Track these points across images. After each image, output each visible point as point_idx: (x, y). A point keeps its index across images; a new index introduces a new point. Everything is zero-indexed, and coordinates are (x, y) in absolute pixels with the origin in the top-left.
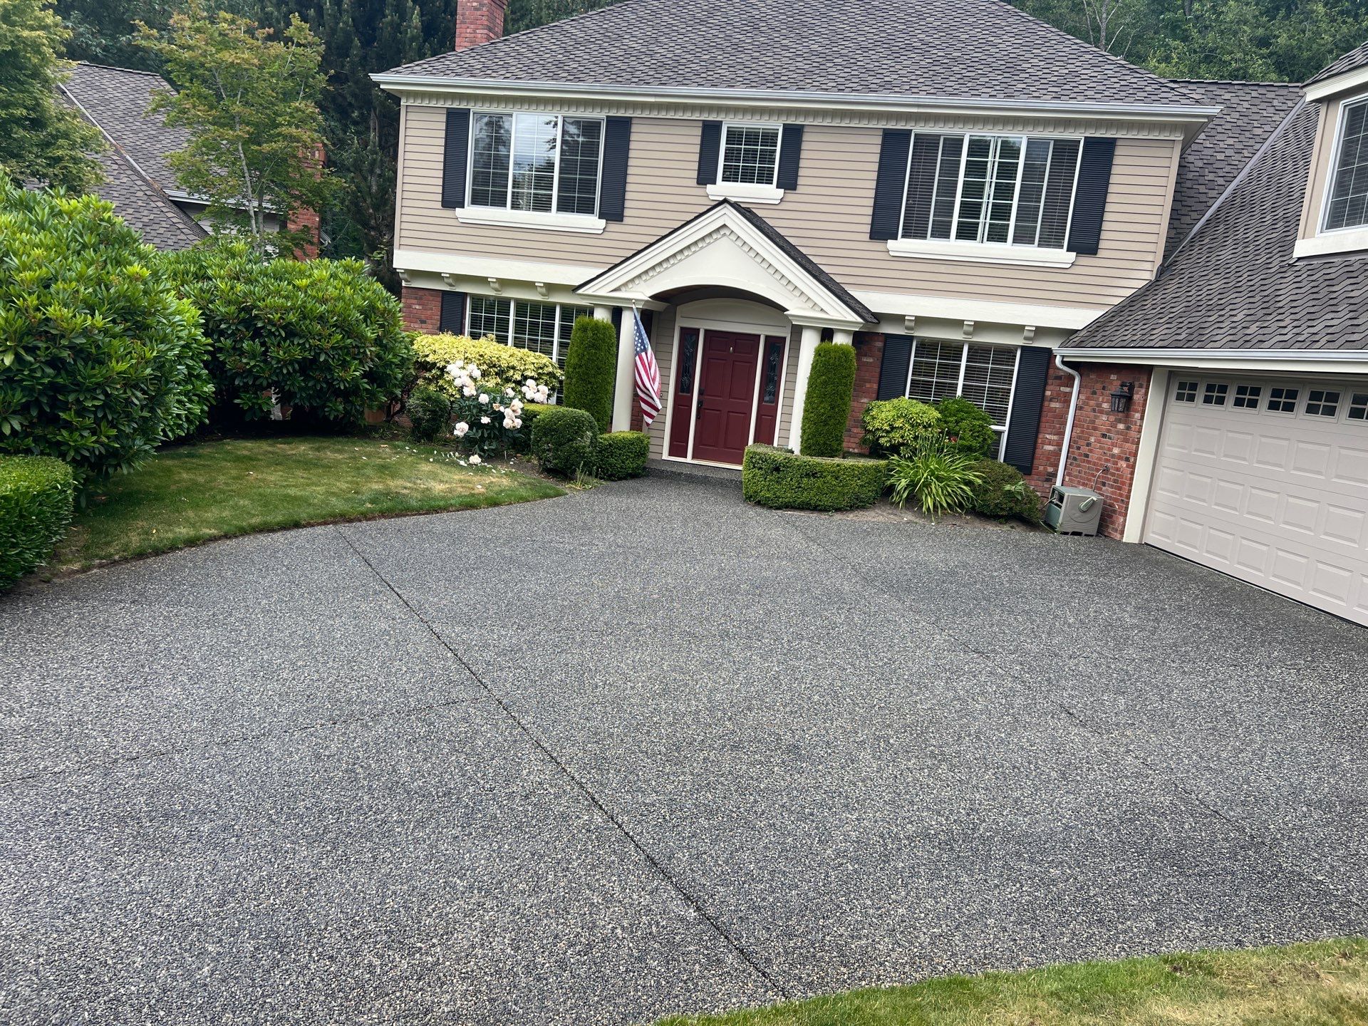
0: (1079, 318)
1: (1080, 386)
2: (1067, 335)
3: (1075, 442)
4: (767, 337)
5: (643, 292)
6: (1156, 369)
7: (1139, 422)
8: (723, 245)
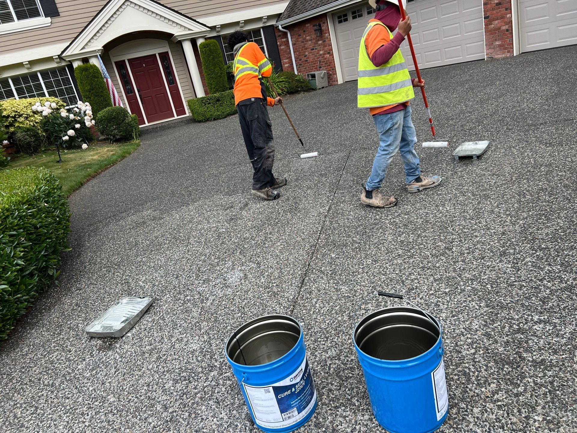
0: (281, 8)
1: (291, 35)
2: (278, 16)
3: (297, 58)
4: (159, 54)
5: (98, 45)
6: (328, 14)
7: (329, 37)
8: (129, 10)
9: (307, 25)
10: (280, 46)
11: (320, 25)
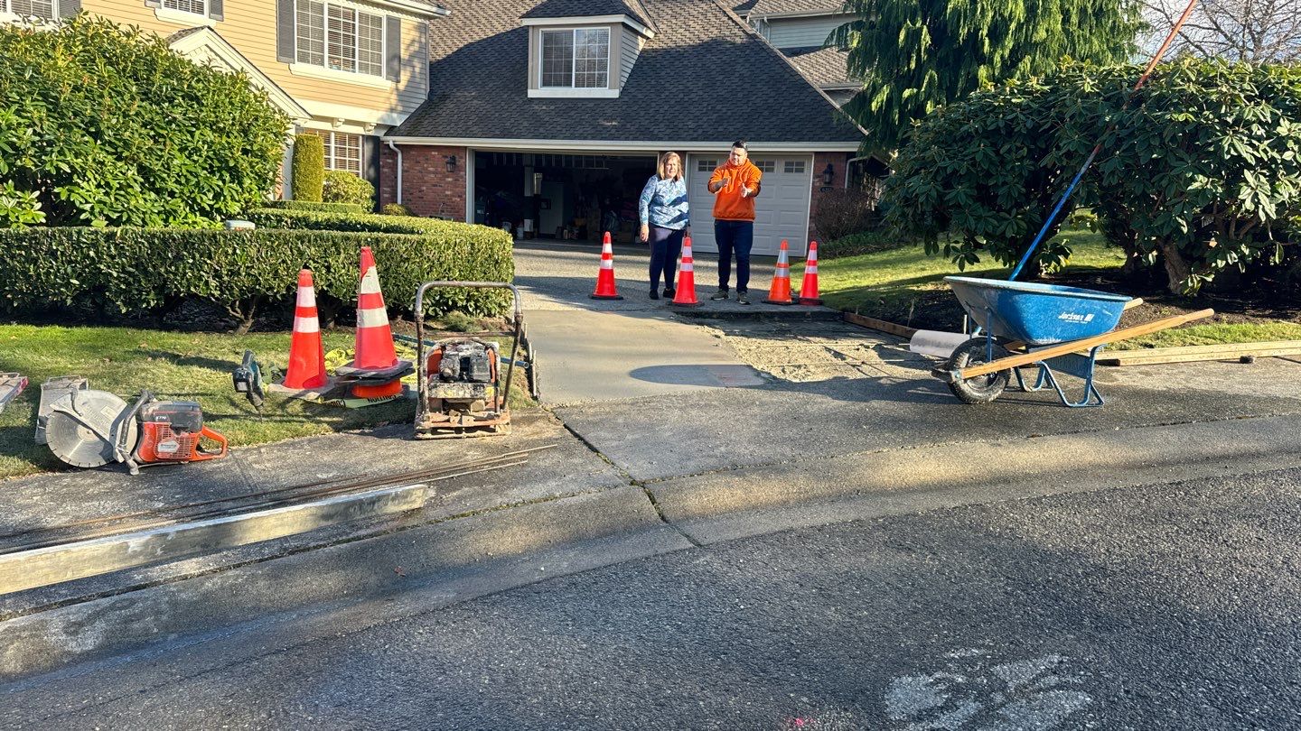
1: (404, 158)
2: (390, 129)
6: (468, 149)
7: (464, 177)
9: (433, 153)
10: (383, 167)
11: (453, 158)
